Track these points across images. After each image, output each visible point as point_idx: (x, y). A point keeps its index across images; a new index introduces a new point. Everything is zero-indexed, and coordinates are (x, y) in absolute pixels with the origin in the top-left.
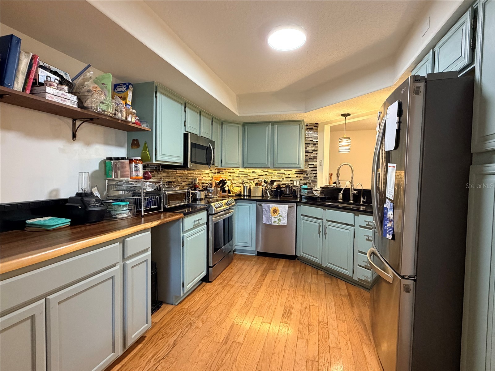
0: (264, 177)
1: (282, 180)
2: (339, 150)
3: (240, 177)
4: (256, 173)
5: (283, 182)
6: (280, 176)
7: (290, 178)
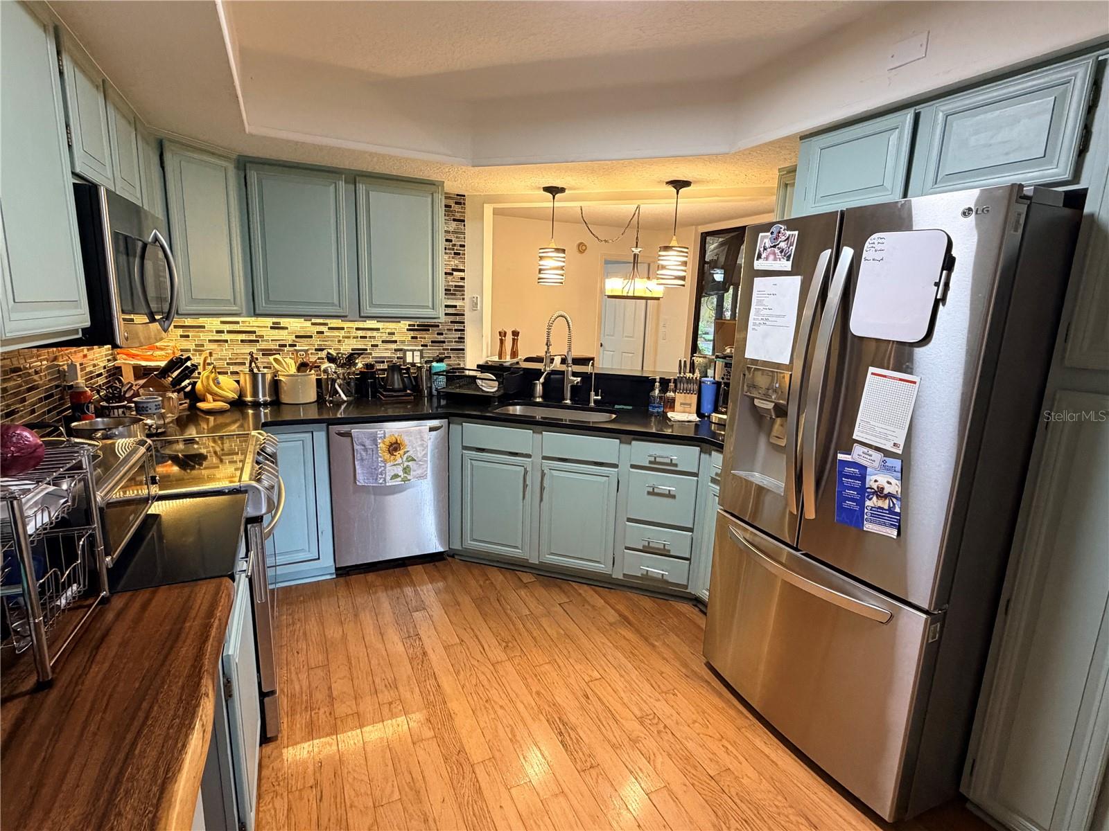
0: (316, 342)
1: (372, 350)
2: (539, 279)
3: (226, 341)
4: (287, 328)
5: (376, 353)
6: (365, 337)
7: (396, 342)
